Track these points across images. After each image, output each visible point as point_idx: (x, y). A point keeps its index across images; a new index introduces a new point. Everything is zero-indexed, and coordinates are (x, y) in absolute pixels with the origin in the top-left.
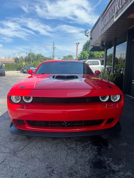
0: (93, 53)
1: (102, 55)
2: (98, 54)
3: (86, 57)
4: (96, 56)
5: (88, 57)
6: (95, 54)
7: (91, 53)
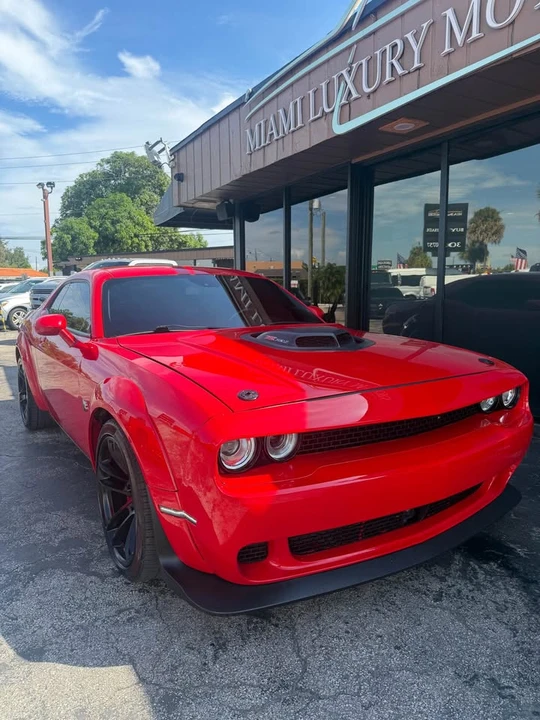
0: (113, 229)
1: (151, 238)
2: (136, 236)
3: (85, 245)
4: (130, 241)
5: (92, 243)
6: (124, 234)
7: (106, 229)
